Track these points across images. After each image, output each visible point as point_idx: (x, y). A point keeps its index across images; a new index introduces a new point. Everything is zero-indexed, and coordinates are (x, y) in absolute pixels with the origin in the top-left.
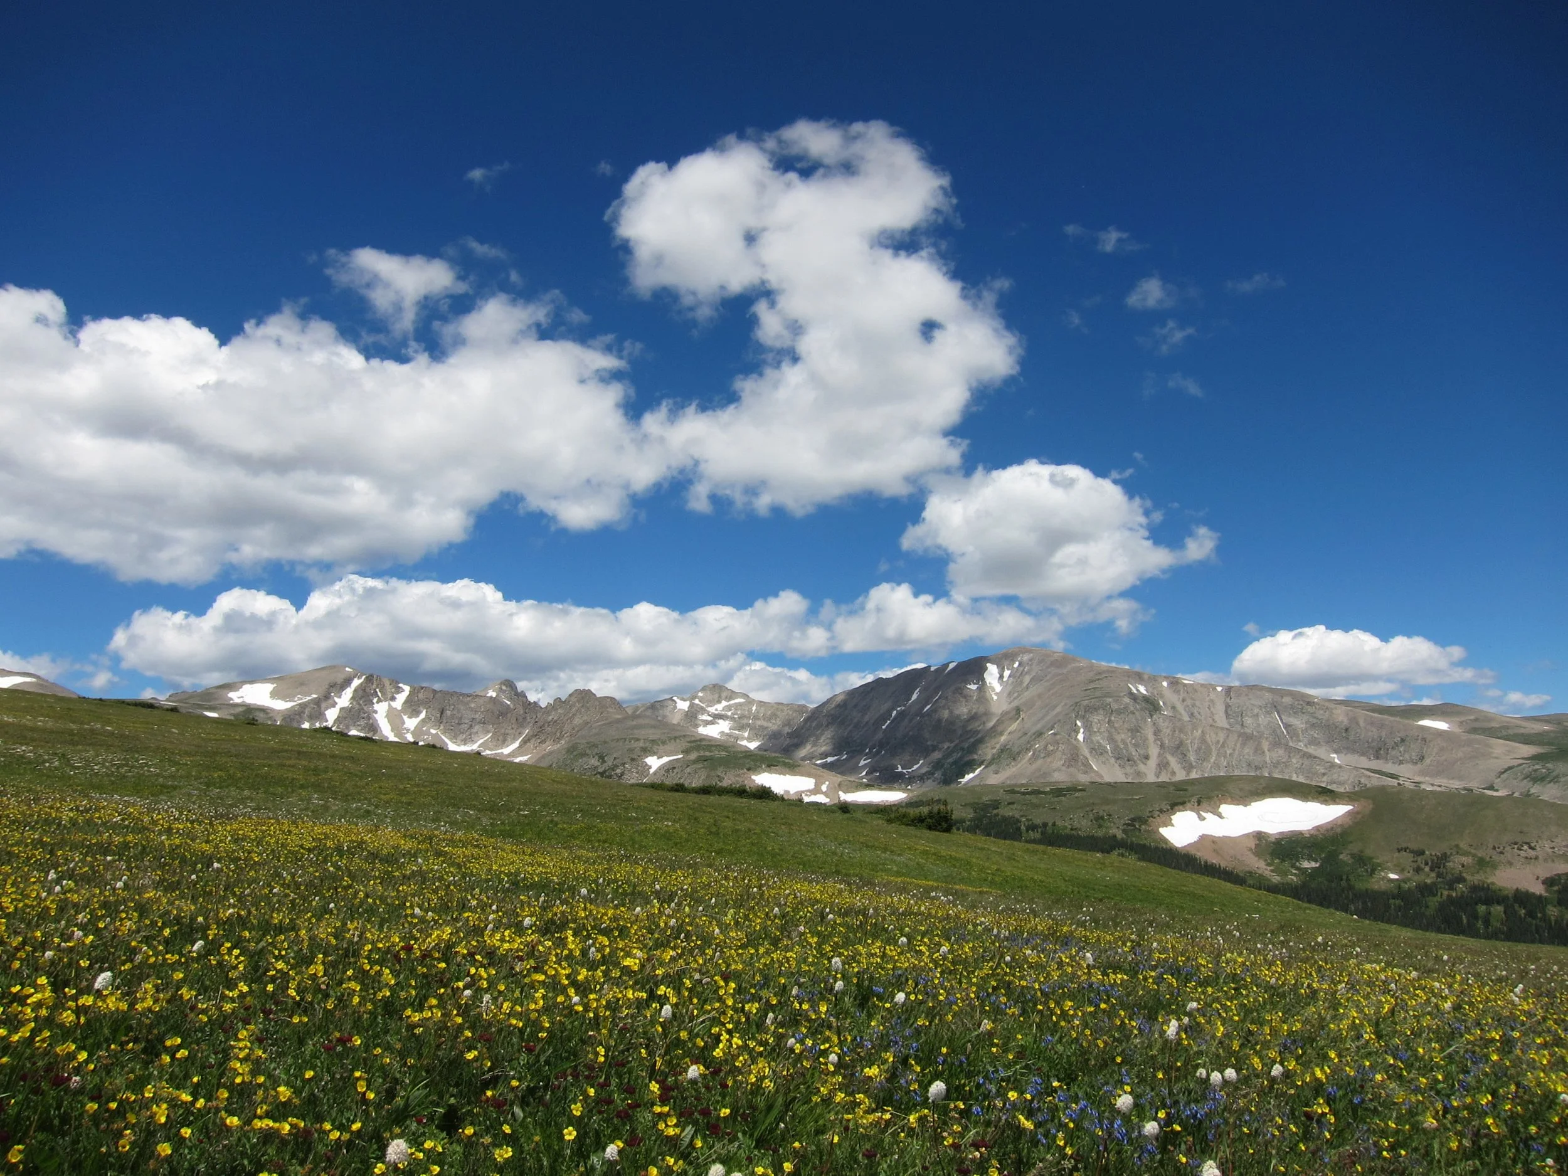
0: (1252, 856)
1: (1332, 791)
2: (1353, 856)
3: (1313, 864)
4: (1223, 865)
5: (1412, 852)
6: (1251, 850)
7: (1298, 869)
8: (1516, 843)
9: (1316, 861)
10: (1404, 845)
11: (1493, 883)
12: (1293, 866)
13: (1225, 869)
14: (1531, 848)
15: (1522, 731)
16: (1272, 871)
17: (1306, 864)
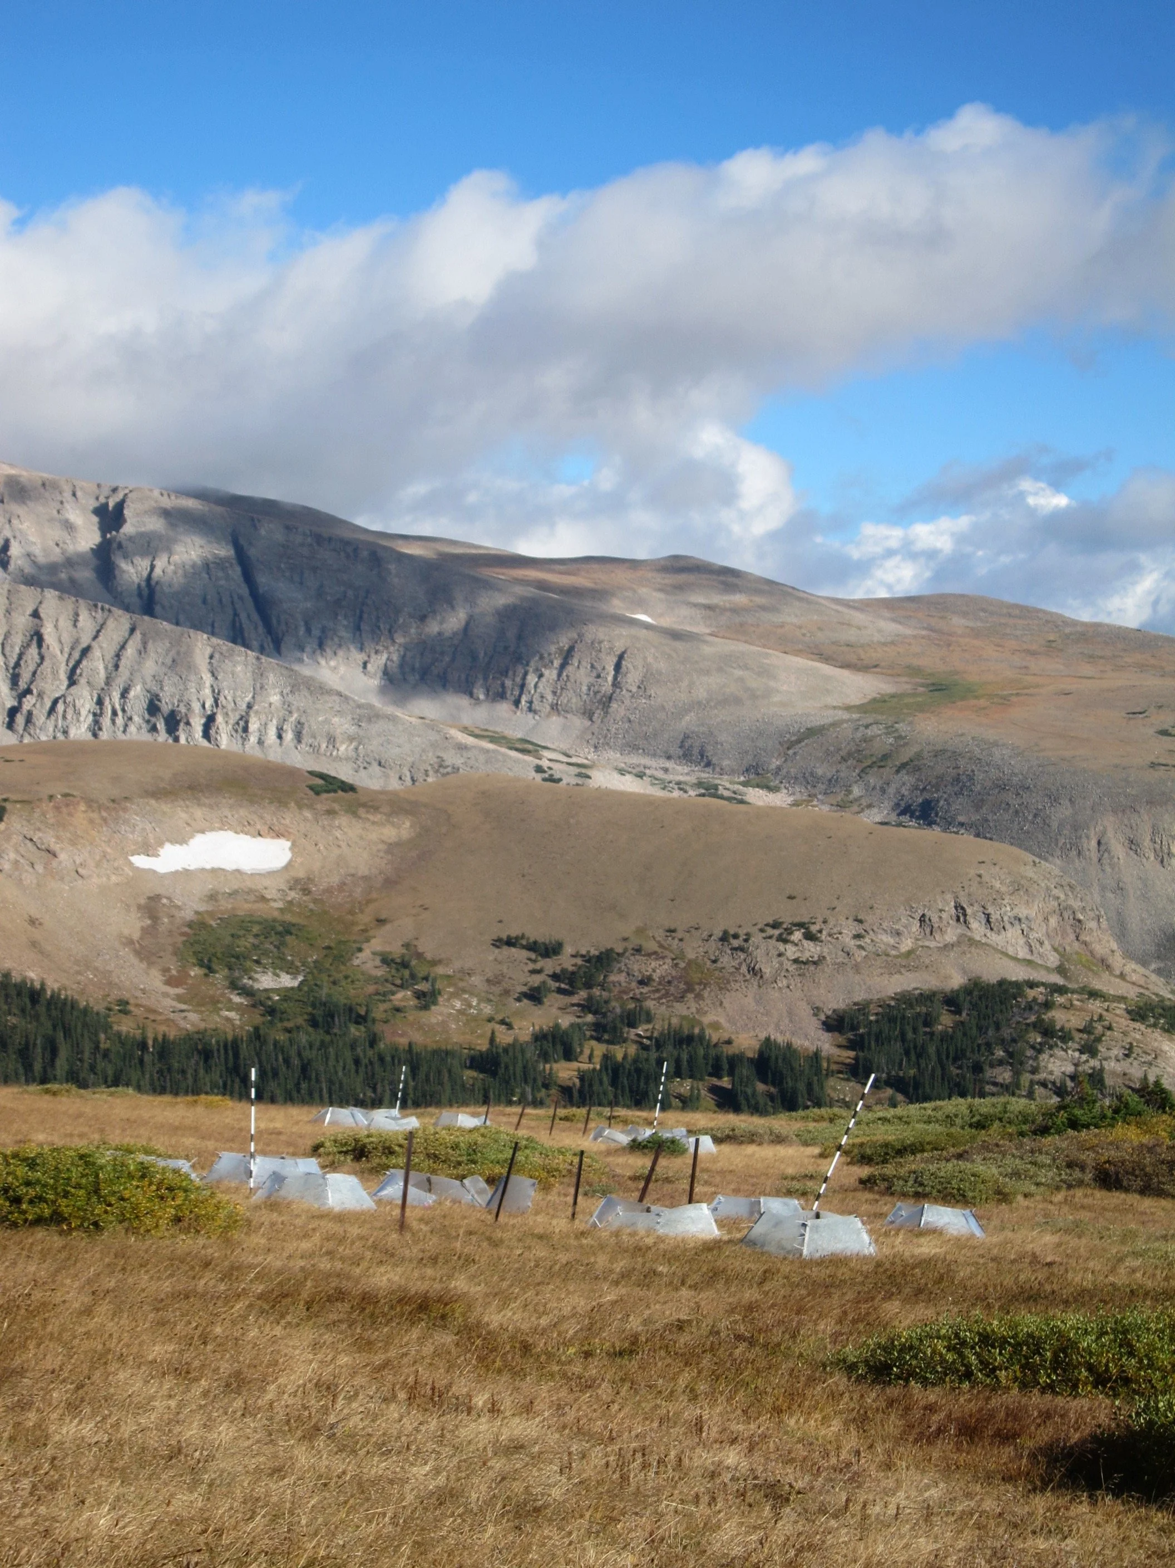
0: (134, 960)
1: (349, 788)
2: (386, 960)
3: (287, 981)
4: (52, 985)
5: (533, 947)
6: (130, 942)
7: (247, 992)
8: (775, 925)
9: (291, 969)
10: (514, 932)
11: (716, 1026)
12: (234, 985)
13: (55, 997)
14: (810, 936)
15: (850, 635)
16: (179, 998)
17: (266, 981)
